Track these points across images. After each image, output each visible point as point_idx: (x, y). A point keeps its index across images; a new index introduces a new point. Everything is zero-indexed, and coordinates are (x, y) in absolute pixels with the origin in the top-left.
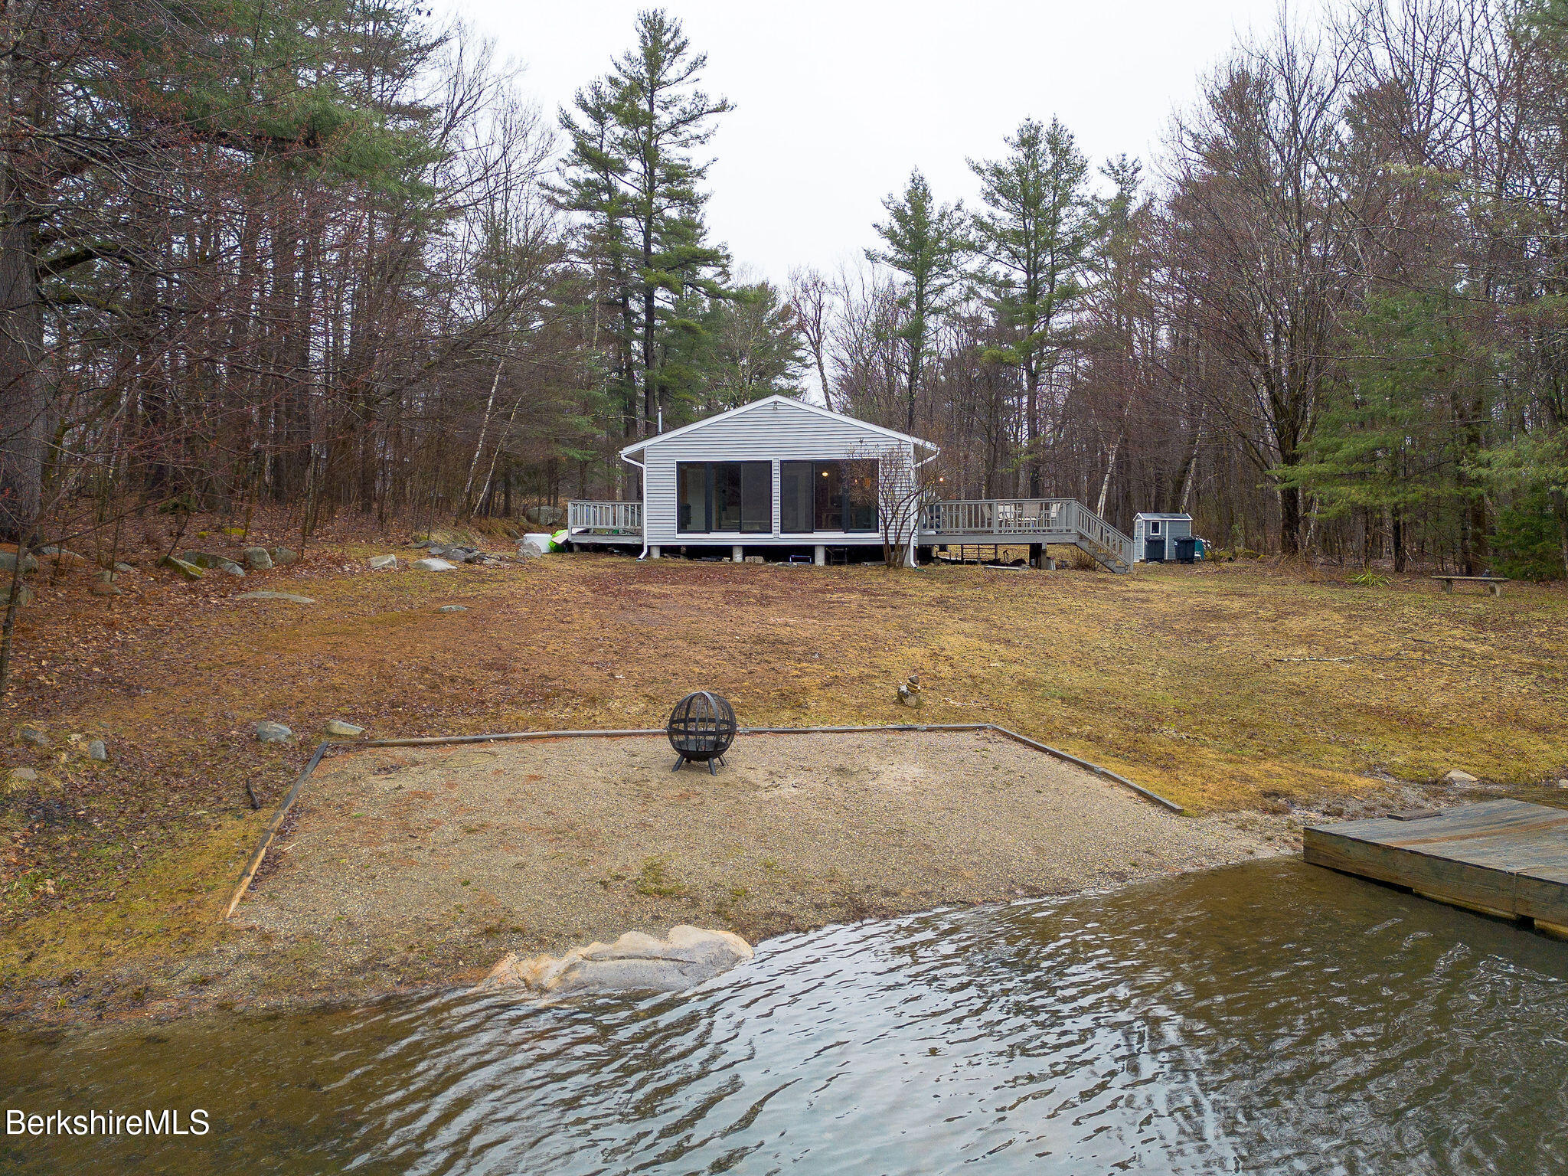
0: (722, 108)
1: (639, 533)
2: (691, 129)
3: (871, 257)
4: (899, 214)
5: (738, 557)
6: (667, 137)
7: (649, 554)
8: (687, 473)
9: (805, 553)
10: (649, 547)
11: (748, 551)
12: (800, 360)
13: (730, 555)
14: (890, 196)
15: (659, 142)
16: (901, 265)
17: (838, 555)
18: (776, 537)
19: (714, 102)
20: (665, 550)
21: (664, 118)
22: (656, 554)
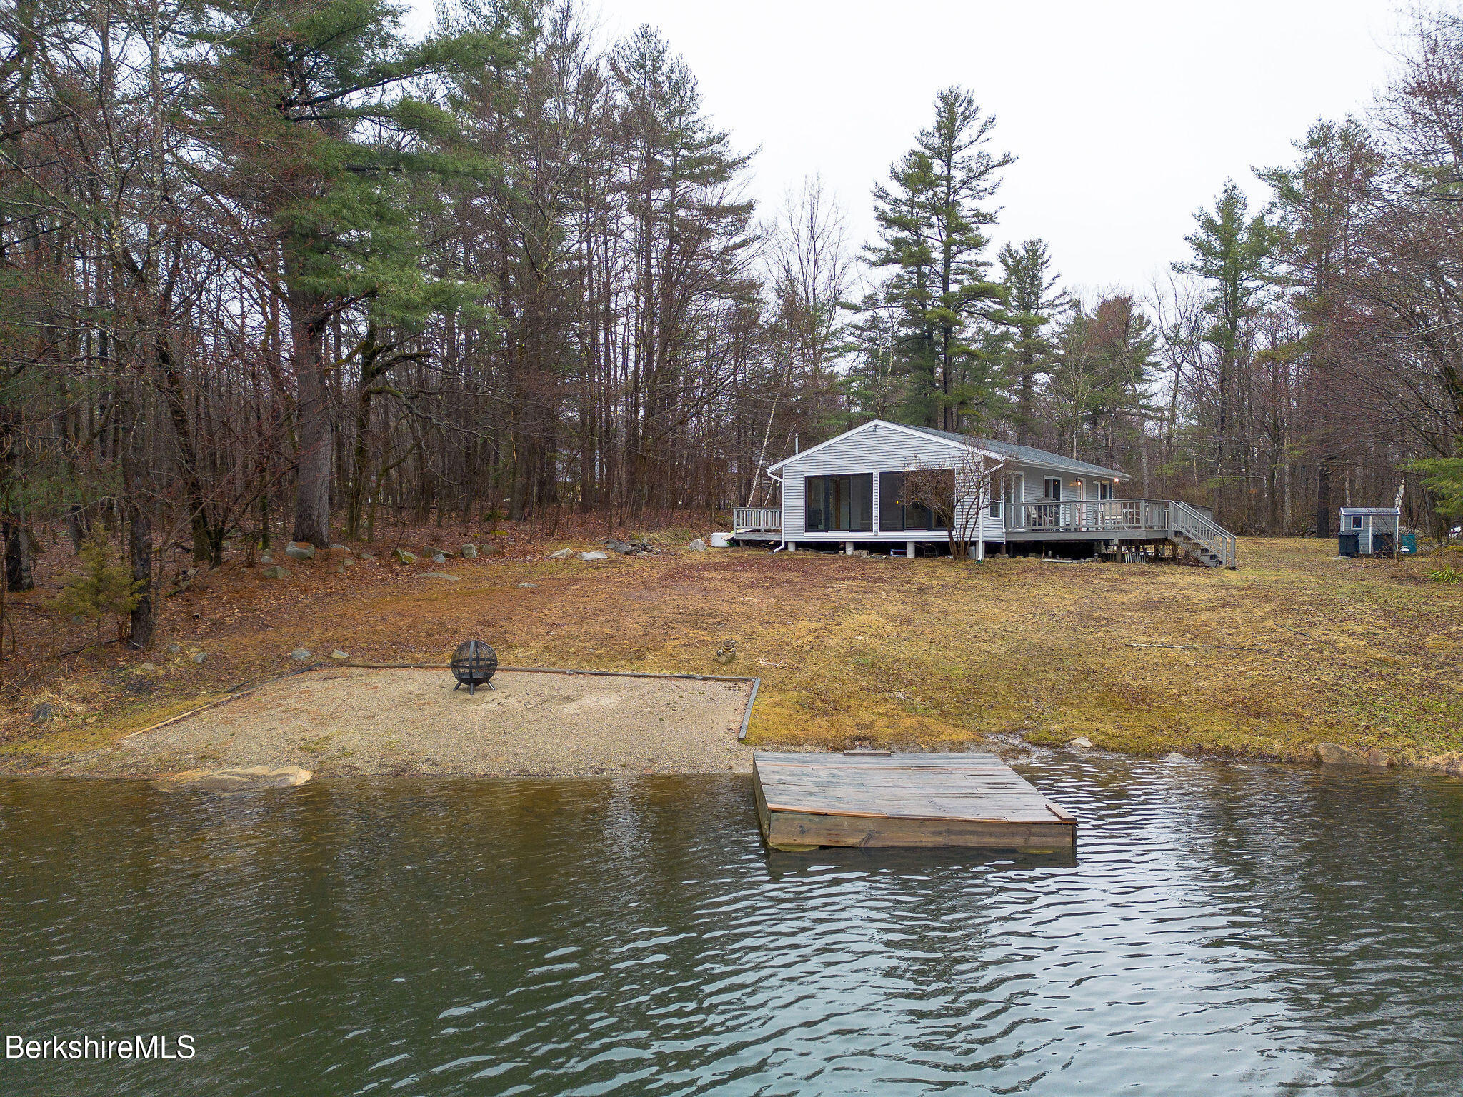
0: (1006, 161)
1: (778, 531)
2: (982, 184)
3: (1177, 269)
4: (1208, 224)
5: (849, 551)
6: (964, 192)
7: (786, 548)
8: (812, 483)
9: (900, 547)
10: (786, 543)
11: (858, 545)
12: (1155, 365)
13: (844, 549)
14: (1201, 209)
15: (957, 197)
16: (1207, 272)
17: (924, 550)
18: (876, 535)
19: (997, 157)
20: (799, 545)
21: (958, 175)
22: (791, 548)
